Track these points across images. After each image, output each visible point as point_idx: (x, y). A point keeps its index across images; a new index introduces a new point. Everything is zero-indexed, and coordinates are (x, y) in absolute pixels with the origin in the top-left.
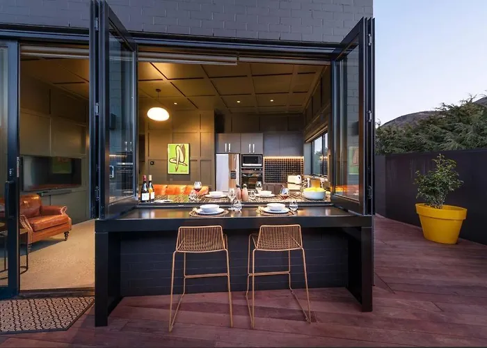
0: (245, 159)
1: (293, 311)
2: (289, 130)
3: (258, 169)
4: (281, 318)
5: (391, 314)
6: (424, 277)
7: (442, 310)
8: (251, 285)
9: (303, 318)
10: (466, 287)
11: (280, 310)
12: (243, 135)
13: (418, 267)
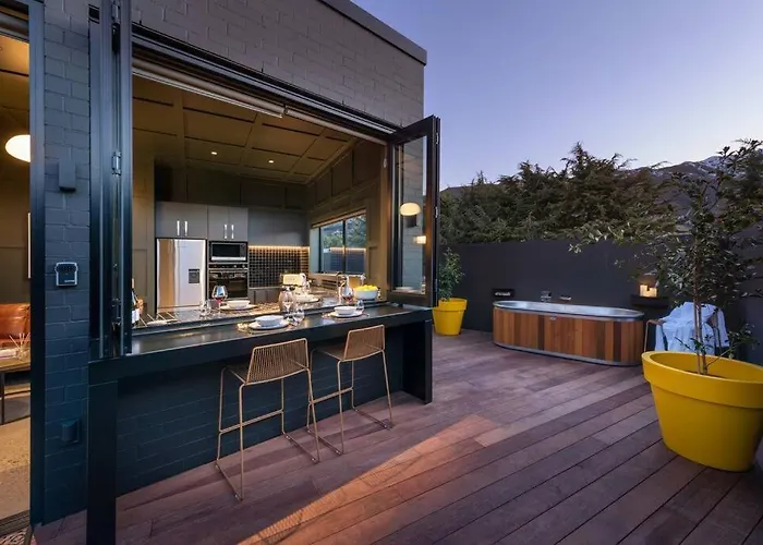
0: (216, 248)
1: (369, 425)
2: (287, 207)
3: (240, 266)
4: (361, 435)
5: (446, 399)
6: (451, 365)
7: (473, 385)
8: (311, 417)
9: (382, 427)
10: (481, 364)
11: (356, 430)
12: (212, 207)
13: (445, 358)
